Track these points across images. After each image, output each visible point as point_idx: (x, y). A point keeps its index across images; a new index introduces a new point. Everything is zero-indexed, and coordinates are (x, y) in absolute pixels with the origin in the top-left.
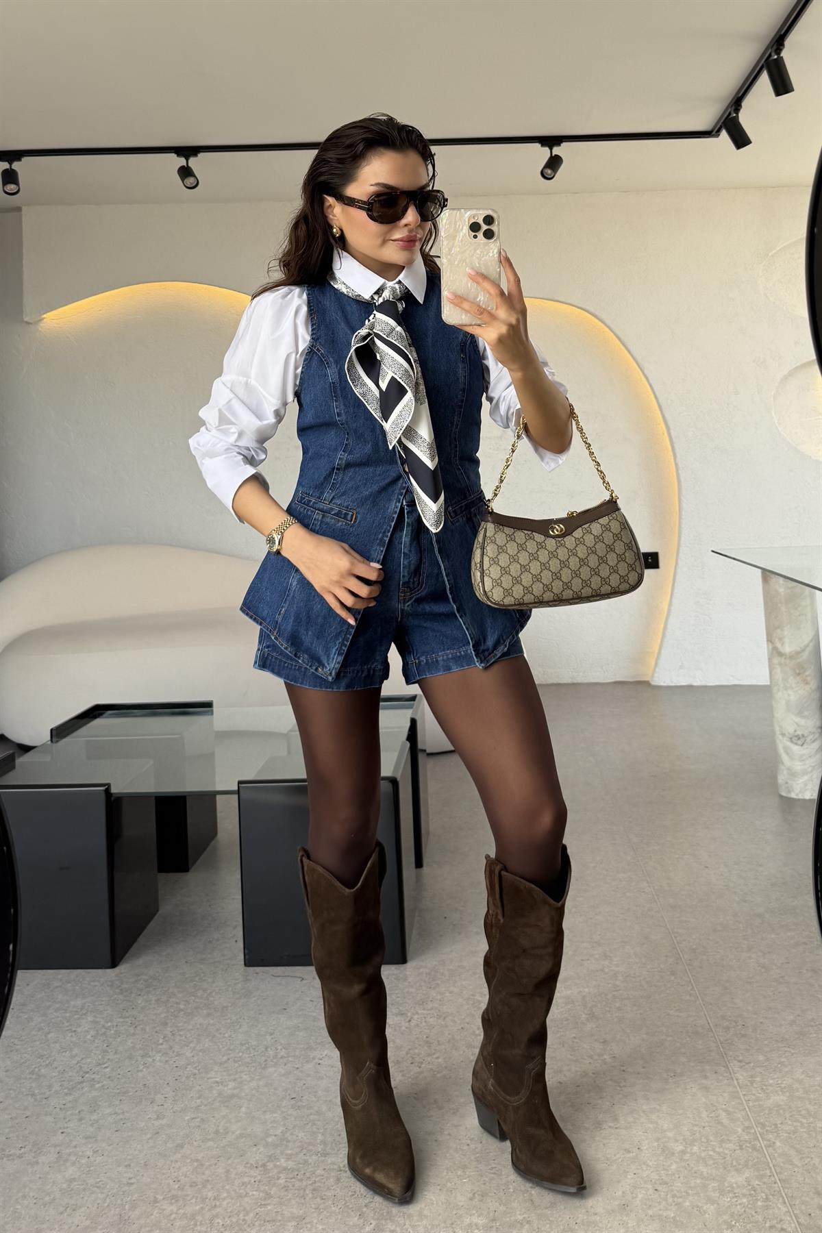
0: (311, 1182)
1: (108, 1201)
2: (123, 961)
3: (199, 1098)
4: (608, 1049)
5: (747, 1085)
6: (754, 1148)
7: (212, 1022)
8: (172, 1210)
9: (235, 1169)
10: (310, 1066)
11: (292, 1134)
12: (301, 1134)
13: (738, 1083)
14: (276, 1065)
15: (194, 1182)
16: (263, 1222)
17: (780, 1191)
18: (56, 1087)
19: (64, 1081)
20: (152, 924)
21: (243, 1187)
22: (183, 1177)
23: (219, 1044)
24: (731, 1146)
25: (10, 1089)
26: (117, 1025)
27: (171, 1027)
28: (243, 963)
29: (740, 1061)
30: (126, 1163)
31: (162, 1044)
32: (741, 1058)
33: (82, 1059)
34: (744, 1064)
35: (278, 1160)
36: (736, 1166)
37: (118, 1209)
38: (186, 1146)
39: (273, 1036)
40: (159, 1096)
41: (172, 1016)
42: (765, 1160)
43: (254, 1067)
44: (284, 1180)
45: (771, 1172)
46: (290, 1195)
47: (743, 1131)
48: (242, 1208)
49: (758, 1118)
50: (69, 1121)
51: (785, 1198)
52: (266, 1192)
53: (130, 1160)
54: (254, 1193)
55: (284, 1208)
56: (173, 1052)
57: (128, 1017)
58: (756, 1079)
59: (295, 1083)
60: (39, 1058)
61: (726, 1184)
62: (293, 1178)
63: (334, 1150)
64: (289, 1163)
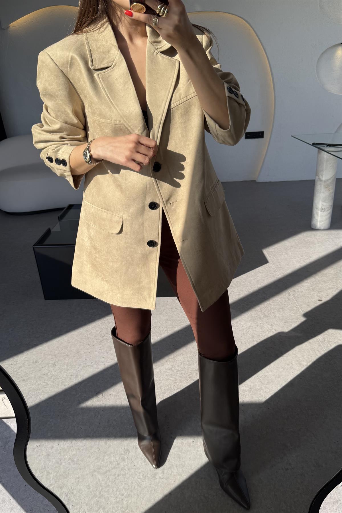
0: (188, 375)
4: (273, 327)
9: (162, 370)
12: (180, 358)
16: (177, 388)
18: (95, 342)
19: (97, 340)
21: (167, 376)
25: (81, 343)
33: (100, 332)
35: (176, 367)
44: (179, 374)
48: (169, 384)
50: (104, 353)
55: (182, 384)
60: (86, 331)
62: (181, 373)
63: (192, 363)
64: (179, 368)
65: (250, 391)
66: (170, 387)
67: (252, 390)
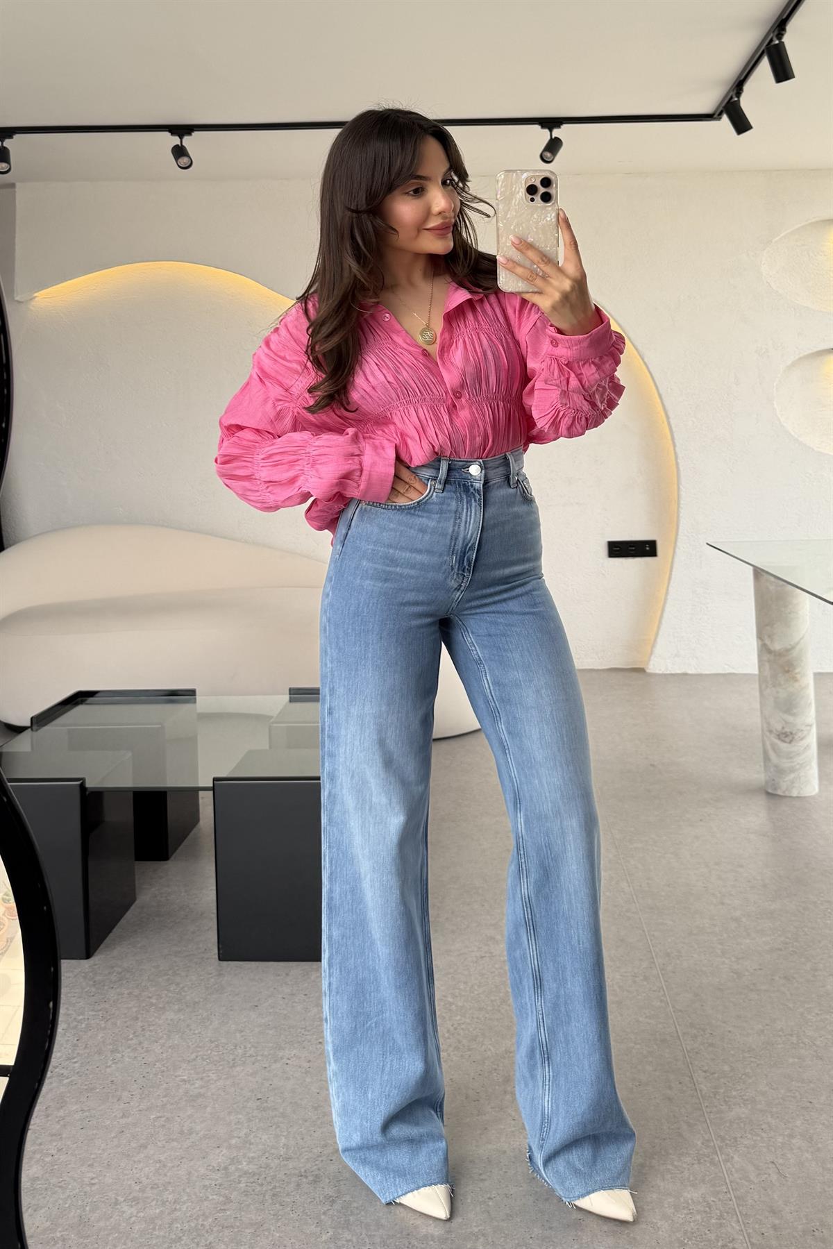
0: (270, 1188)
1: (69, 1202)
2: (98, 951)
3: (165, 1096)
5: (709, 1097)
6: (712, 1163)
7: (182, 1017)
8: (131, 1214)
9: (196, 1171)
10: (278, 1065)
11: (254, 1137)
12: (265, 1137)
13: (701, 1094)
14: (244, 1063)
15: (155, 1184)
17: (735, 1209)
20: (129, 915)
21: (204, 1191)
22: (145, 1179)
23: (189, 1041)
24: (688, 1159)
26: (88, 1019)
27: (142, 1021)
28: (217, 957)
29: (705, 1072)
30: (89, 1162)
31: (132, 1039)
32: (707, 1068)
34: (708, 1074)
35: (240, 1162)
36: (693, 1181)
37: (78, 1211)
38: (149, 1146)
39: (243, 1034)
40: (125, 1094)
41: (143, 1010)
42: (722, 1175)
43: (220, 1065)
44: (244, 1185)
45: (727, 1188)
46: (250, 1201)
47: (703, 1144)
48: (200, 1213)
49: (718, 1130)
51: (739, 1217)
52: (226, 1197)
53: (93, 1159)
54: (214, 1197)
55: (243, 1213)
56: (143, 1048)
57: (100, 1010)
58: (719, 1091)
59: (263, 1084)
61: (682, 1200)
62: (254, 1182)
63: (296, 1154)
64: (251, 1166)
65: (447, 1239)
66: (200, 1221)
67: (453, 1236)
